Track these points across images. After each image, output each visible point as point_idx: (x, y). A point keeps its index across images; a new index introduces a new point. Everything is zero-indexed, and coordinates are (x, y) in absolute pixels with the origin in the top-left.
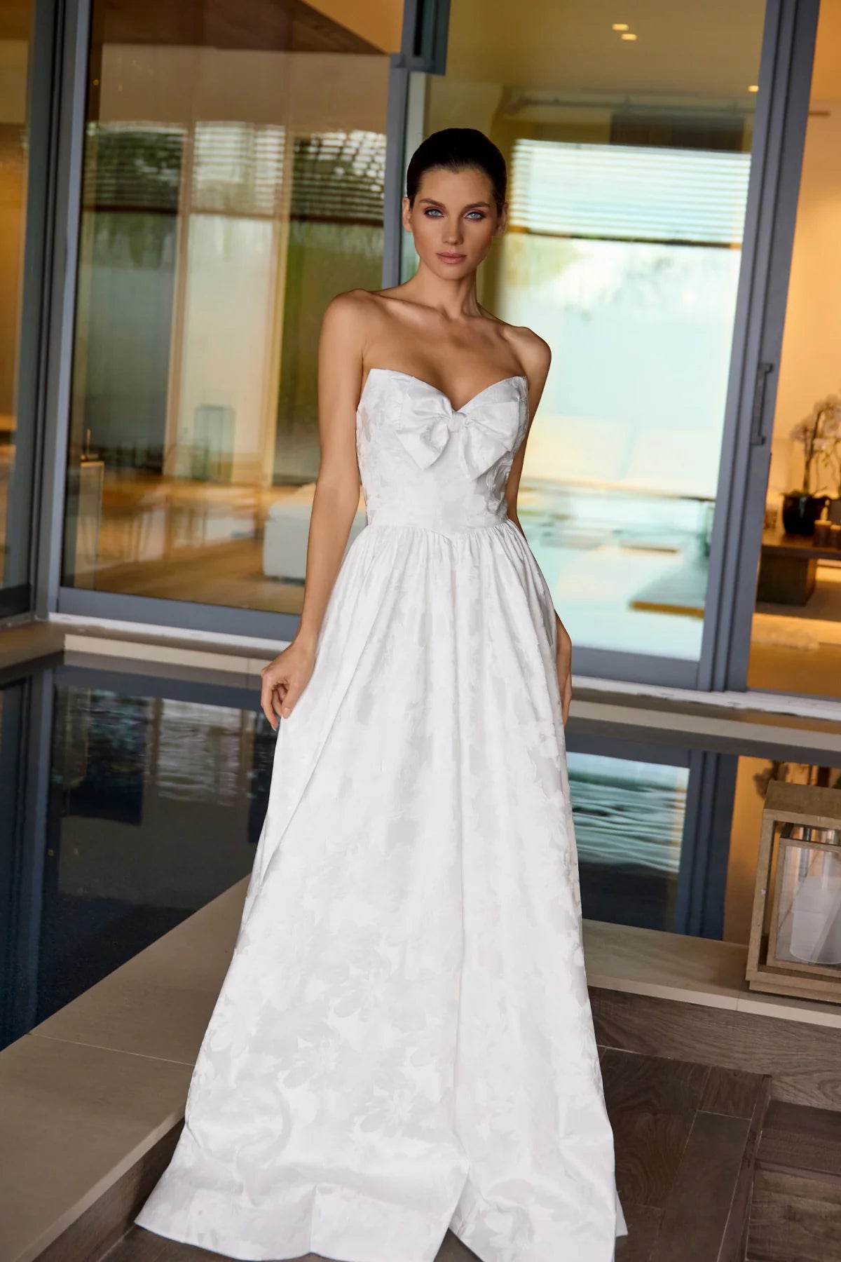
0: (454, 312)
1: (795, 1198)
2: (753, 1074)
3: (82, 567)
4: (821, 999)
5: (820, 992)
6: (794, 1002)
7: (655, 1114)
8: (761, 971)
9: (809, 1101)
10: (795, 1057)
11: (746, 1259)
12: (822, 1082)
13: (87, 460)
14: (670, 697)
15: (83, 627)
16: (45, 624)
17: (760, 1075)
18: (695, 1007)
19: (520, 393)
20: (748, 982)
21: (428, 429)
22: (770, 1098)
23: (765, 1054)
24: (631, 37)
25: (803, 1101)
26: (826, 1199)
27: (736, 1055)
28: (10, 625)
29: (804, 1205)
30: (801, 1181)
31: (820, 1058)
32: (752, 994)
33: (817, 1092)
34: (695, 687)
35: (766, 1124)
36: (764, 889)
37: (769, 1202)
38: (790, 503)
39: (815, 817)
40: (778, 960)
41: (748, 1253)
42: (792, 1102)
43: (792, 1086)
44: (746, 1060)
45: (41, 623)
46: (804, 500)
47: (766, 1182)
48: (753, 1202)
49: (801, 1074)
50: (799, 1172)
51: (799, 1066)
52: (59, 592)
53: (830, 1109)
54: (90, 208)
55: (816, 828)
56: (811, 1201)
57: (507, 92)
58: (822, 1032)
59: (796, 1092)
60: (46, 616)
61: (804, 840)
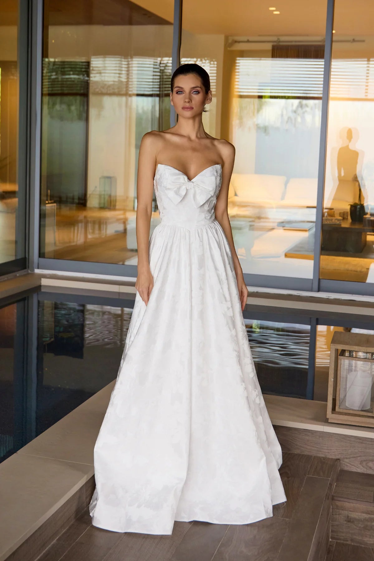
0: (193, 137)
1: (350, 512)
2: (332, 459)
3: (49, 249)
4: (360, 425)
5: (358, 422)
6: (348, 427)
7: (288, 478)
8: (333, 414)
9: (356, 469)
10: (350, 451)
11: (330, 540)
12: (361, 461)
13: (49, 203)
14: (301, 295)
15: (49, 274)
16: (33, 274)
17: (335, 459)
18: (306, 431)
19: (217, 172)
20: (328, 419)
21: (178, 188)
22: (339, 469)
23: (336, 450)
24: (277, 13)
25: (354, 469)
26: (363, 512)
27: (324, 451)
28: (18, 275)
29: (354, 515)
30: (352, 505)
31: (360, 450)
32: (329, 424)
33: (360, 465)
34: (311, 290)
35: (338, 480)
36: (333, 378)
37: (339, 514)
38: (353, 208)
39: (353, 346)
40: (341, 409)
41: (331, 537)
42: (349, 470)
43: (349, 463)
44: (328, 453)
45: (31, 274)
46: (358, 207)
47: (337, 506)
48: (332, 515)
49: (353, 458)
50: (351, 501)
51: (351, 455)
52: (38, 260)
53: (366, 473)
54: (46, 95)
55: (355, 351)
56: (357, 513)
57: (227, 38)
58: (360, 439)
59: (351, 466)
60: (33, 270)
61: (350, 356)
